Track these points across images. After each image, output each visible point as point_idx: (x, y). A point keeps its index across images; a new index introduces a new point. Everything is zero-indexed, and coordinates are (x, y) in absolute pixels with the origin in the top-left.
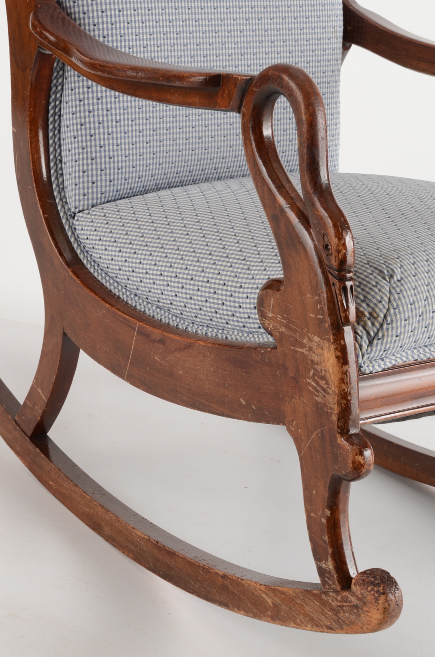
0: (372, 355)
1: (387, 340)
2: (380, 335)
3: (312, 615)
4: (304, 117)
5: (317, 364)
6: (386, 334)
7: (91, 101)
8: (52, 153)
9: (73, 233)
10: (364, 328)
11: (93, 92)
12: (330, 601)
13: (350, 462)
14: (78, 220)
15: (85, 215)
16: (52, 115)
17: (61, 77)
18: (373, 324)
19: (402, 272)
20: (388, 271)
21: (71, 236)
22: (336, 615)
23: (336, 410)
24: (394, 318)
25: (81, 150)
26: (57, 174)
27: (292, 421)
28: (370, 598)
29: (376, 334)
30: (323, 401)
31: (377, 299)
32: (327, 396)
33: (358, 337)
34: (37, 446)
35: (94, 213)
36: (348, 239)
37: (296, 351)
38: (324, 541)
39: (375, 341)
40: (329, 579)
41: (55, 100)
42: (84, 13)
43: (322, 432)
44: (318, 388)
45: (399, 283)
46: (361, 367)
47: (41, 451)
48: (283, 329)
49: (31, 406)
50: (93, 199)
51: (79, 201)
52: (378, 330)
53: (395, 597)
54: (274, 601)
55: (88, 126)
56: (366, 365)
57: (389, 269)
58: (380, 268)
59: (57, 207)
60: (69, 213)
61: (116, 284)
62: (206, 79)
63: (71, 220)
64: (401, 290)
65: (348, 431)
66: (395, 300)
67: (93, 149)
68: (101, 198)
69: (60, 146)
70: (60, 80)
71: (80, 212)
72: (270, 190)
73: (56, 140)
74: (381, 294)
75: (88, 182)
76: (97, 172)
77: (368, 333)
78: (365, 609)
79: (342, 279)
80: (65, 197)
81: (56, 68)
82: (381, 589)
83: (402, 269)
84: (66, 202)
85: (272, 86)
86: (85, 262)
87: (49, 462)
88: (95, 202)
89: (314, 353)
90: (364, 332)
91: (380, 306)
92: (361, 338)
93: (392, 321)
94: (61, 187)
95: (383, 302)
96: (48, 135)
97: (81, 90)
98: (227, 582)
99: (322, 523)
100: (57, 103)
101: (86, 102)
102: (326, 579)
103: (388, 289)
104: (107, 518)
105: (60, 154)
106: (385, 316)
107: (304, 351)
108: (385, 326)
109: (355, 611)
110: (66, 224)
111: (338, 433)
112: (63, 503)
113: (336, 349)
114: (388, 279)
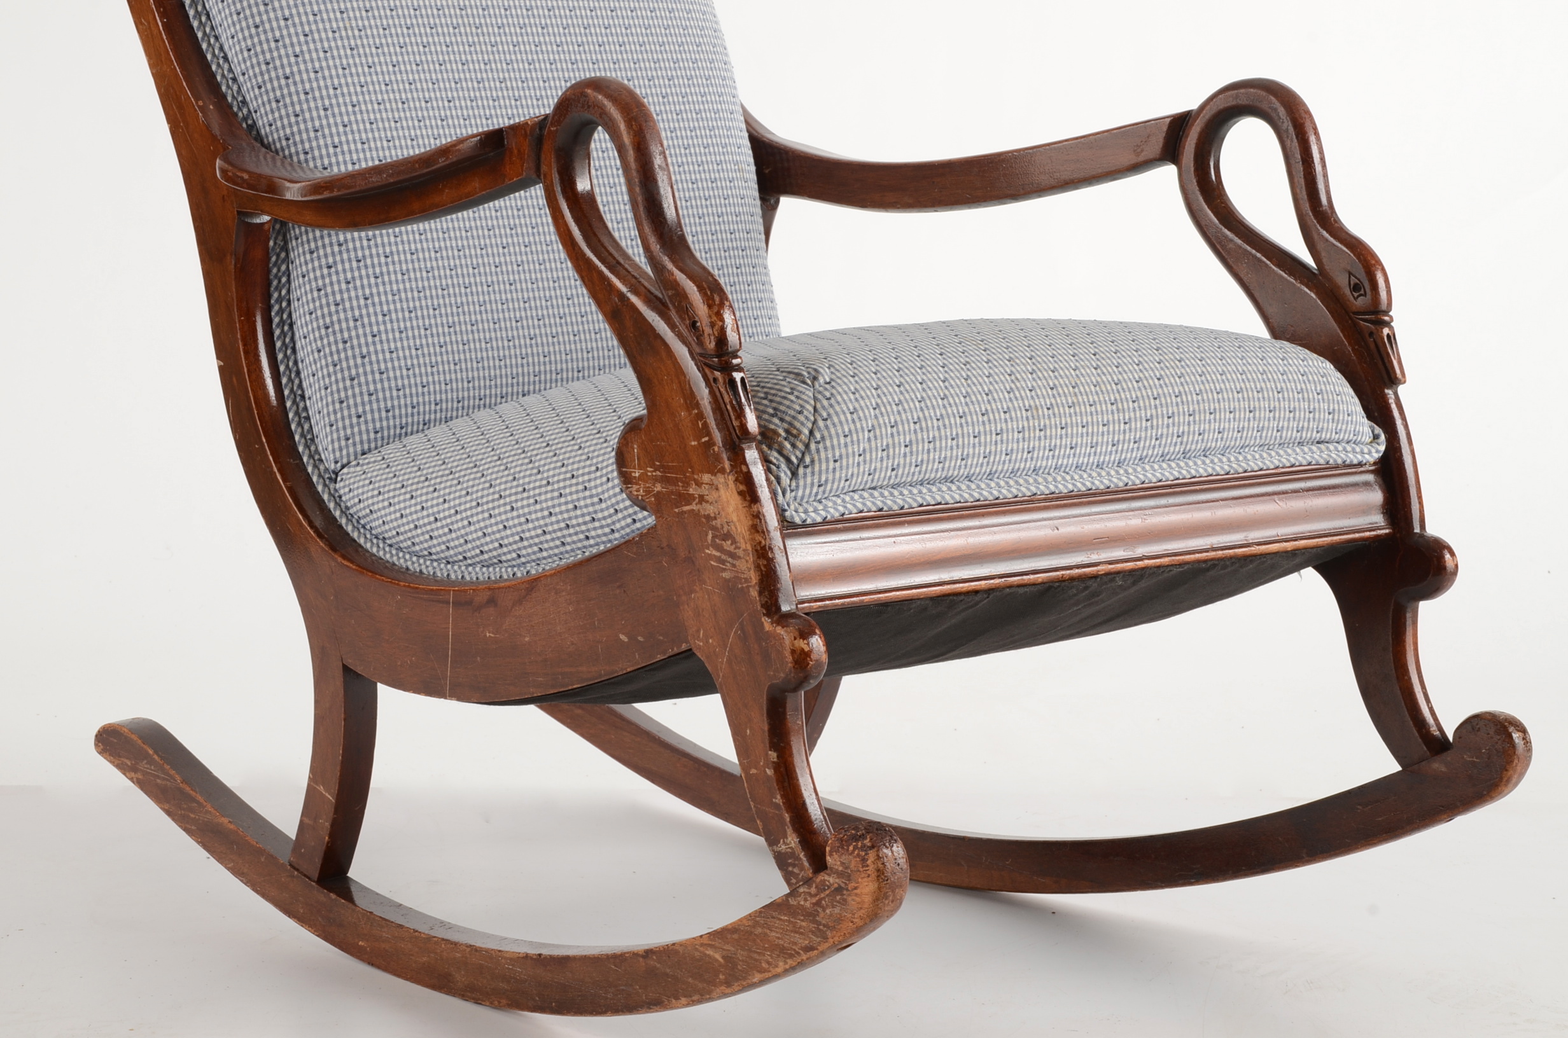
0: (800, 493)
1: (820, 467)
2: (808, 460)
3: (781, 942)
4: (627, 139)
5: (715, 518)
6: (816, 458)
7: (336, 288)
8: (286, 385)
9: (337, 504)
10: (780, 453)
11: (337, 273)
12: (802, 903)
13: (787, 654)
14: (342, 480)
15: (352, 469)
16: (278, 325)
17: (283, 261)
18: (794, 446)
19: (832, 373)
20: (809, 373)
21: (335, 509)
22: (814, 921)
23: (754, 577)
24: (826, 433)
25: (331, 369)
26: (300, 417)
27: (698, 631)
28: (854, 863)
29: (801, 460)
30: (732, 575)
31: (794, 410)
32: (737, 563)
33: (773, 467)
34: (330, 890)
35: (367, 461)
36: (728, 317)
37: (683, 513)
38: (777, 806)
39: (801, 471)
40: (794, 866)
41: (279, 300)
42: (306, 153)
43: (742, 628)
44: (723, 557)
45: (827, 386)
46: (785, 510)
47: (338, 895)
48: (658, 488)
49: (311, 823)
50: (362, 442)
51: (341, 449)
52: (803, 454)
53: (892, 852)
54: (725, 953)
55: (337, 327)
56: (792, 507)
57: (810, 370)
58: (796, 371)
59: (305, 470)
60: (327, 476)
61: (415, 559)
63: (332, 486)
64: (832, 394)
65: (779, 608)
66: (824, 407)
67: (352, 362)
68: (376, 439)
69: (298, 373)
70: (283, 268)
71: (343, 467)
72: (601, 273)
73: (291, 364)
74: (801, 402)
75: (350, 416)
76: (362, 399)
77: (788, 460)
78: (852, 885)
79: (727, 369)
80: (317, 451)
81: (273, 248)
82: (867, 842)
83: (832, 370)
84: (321, 460)
85: (578, 115)
86: (362, 541)
87: (353, 907)
88: (366, 447)
89: (707, 502)
90: (781, 459)
91: (801, 418)
92: (778, 467)
93: (823, 438)
94: (309, 437)
95: (805, 412)
96: (276, 358)
97: (318, 273)
98: (653, 962)
99: (768, 777)
100: (284, 304)
101: (329, 289)
102: (790, 869)
103: (811, 395)
104: (458, 955)
105: (300, 386)
106: (811, 432)
107: (694, 507)
108: (813, 446)
109: (838, 898)
110: (323, 491)
111: (764, 615)
112: (386, 969)
113: (736, 480)
114: (809, 382)
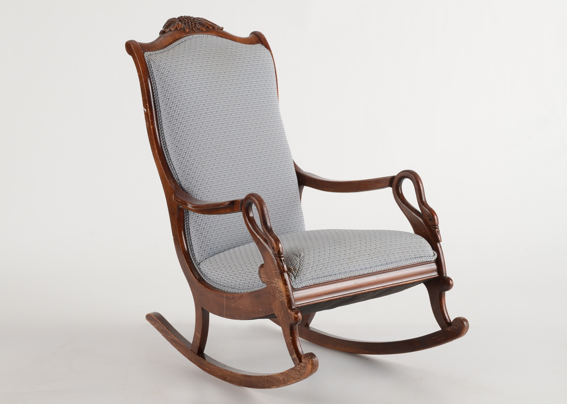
0: (296, 282)
1: (301, 276)
2: (298, 275)
3: (294, 376)
4: (259, 208)
5: (278, 288)
6: (300, 274)
7: (199, 221)
8: (188, 243)
9: (200, 270)
10: (292, 273)
11: (199, 218)
12: (297, 369)
13: (293, 317)
14: (201, 265)
15: (203, 263)
16: (186, 229)
17: (187, 215)
18: (295, 272)
19: (304, 254)
20: (299, 255)
21: (199, 272)
22: (300, 373)
23: (286, 301)
24: (302, 269)
25: (198, 240)
26: (191, 250)
27: (276, 310)
28: (307, 361)
29: (297, 275)
30: (282, 300)
31: (295, 264)
32: (283, 298)
33: (290, 277)
34: (200, 356)
35: (206, 261)
36: (280, 246)
37: (272, 286)
38: (292, 348)
39: (296, 277)
40: (296, 361)
41: (187, 224)
42: (192, 191)
43: (284, 311)
44: (280, 296)
45: (303, 258)
46: (293, 286)
47: (202, 357)
48: (267, 280)
49: (195, 341)
50: (205, 256)
51: (200, 258)
52: (297, 273)
53: (315, 359)
54: (283, 378)
55: (199, 230)
56: (295, 285)
57: (299, 254)
58: (296, 254)
59: (193, 262)
60: (197, 264)
61: (217, 285)
62: (229, 203)
63: (199, 266)
64: (304, 260)
65: (292, 308)
66: (302, 263)
67: (203, 238)
68: (208, 256)
69: (191, 240)
70: (187, 216)
71: (201, 262)
72: (254, 234)
73: (189, 238)
74: (297, 262)
75: (202, 250)
76: (205, 247)
77: (294, 275)
78: (307, 366)
79: (280, 257)
80: (195, 258)
81: (185, 212)
82: (310, 357)
83: (304, 253)
84: (196, 260)
85: (249, 201)
86: (205, 280)
87: (205, 361)
88: (206, 257)
89: (277, 284)
90: (292, 275)
91: (297, 265)
92: (292, 277)
93: (301, 270)
94: (193, 254)
95: (298, 264)
96: (186, 237)
97: (195, 218)
98: (268, 378)
99: (290, 342)
100: (188, 224)
101: (197, 222)
102: (295, 361)
103: (299, 260)
104: (228, 373)
105: (191, 243)
106: (299, 269)
107: (274, 285)
108: (299, 272)
109: (304, 368)
110: (197, 267)
111: (289, 309)
112: (212, 375)
113: (282, 281)
114: (299, 257)
